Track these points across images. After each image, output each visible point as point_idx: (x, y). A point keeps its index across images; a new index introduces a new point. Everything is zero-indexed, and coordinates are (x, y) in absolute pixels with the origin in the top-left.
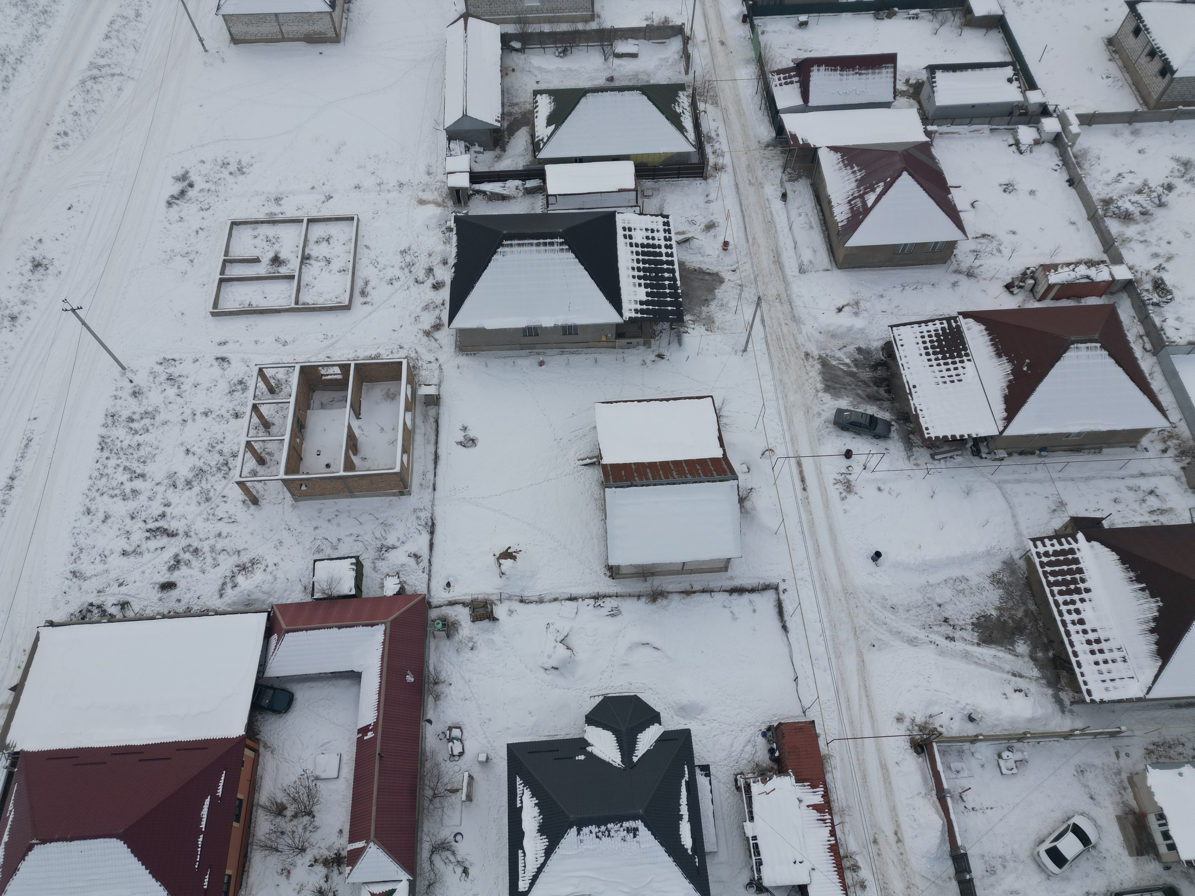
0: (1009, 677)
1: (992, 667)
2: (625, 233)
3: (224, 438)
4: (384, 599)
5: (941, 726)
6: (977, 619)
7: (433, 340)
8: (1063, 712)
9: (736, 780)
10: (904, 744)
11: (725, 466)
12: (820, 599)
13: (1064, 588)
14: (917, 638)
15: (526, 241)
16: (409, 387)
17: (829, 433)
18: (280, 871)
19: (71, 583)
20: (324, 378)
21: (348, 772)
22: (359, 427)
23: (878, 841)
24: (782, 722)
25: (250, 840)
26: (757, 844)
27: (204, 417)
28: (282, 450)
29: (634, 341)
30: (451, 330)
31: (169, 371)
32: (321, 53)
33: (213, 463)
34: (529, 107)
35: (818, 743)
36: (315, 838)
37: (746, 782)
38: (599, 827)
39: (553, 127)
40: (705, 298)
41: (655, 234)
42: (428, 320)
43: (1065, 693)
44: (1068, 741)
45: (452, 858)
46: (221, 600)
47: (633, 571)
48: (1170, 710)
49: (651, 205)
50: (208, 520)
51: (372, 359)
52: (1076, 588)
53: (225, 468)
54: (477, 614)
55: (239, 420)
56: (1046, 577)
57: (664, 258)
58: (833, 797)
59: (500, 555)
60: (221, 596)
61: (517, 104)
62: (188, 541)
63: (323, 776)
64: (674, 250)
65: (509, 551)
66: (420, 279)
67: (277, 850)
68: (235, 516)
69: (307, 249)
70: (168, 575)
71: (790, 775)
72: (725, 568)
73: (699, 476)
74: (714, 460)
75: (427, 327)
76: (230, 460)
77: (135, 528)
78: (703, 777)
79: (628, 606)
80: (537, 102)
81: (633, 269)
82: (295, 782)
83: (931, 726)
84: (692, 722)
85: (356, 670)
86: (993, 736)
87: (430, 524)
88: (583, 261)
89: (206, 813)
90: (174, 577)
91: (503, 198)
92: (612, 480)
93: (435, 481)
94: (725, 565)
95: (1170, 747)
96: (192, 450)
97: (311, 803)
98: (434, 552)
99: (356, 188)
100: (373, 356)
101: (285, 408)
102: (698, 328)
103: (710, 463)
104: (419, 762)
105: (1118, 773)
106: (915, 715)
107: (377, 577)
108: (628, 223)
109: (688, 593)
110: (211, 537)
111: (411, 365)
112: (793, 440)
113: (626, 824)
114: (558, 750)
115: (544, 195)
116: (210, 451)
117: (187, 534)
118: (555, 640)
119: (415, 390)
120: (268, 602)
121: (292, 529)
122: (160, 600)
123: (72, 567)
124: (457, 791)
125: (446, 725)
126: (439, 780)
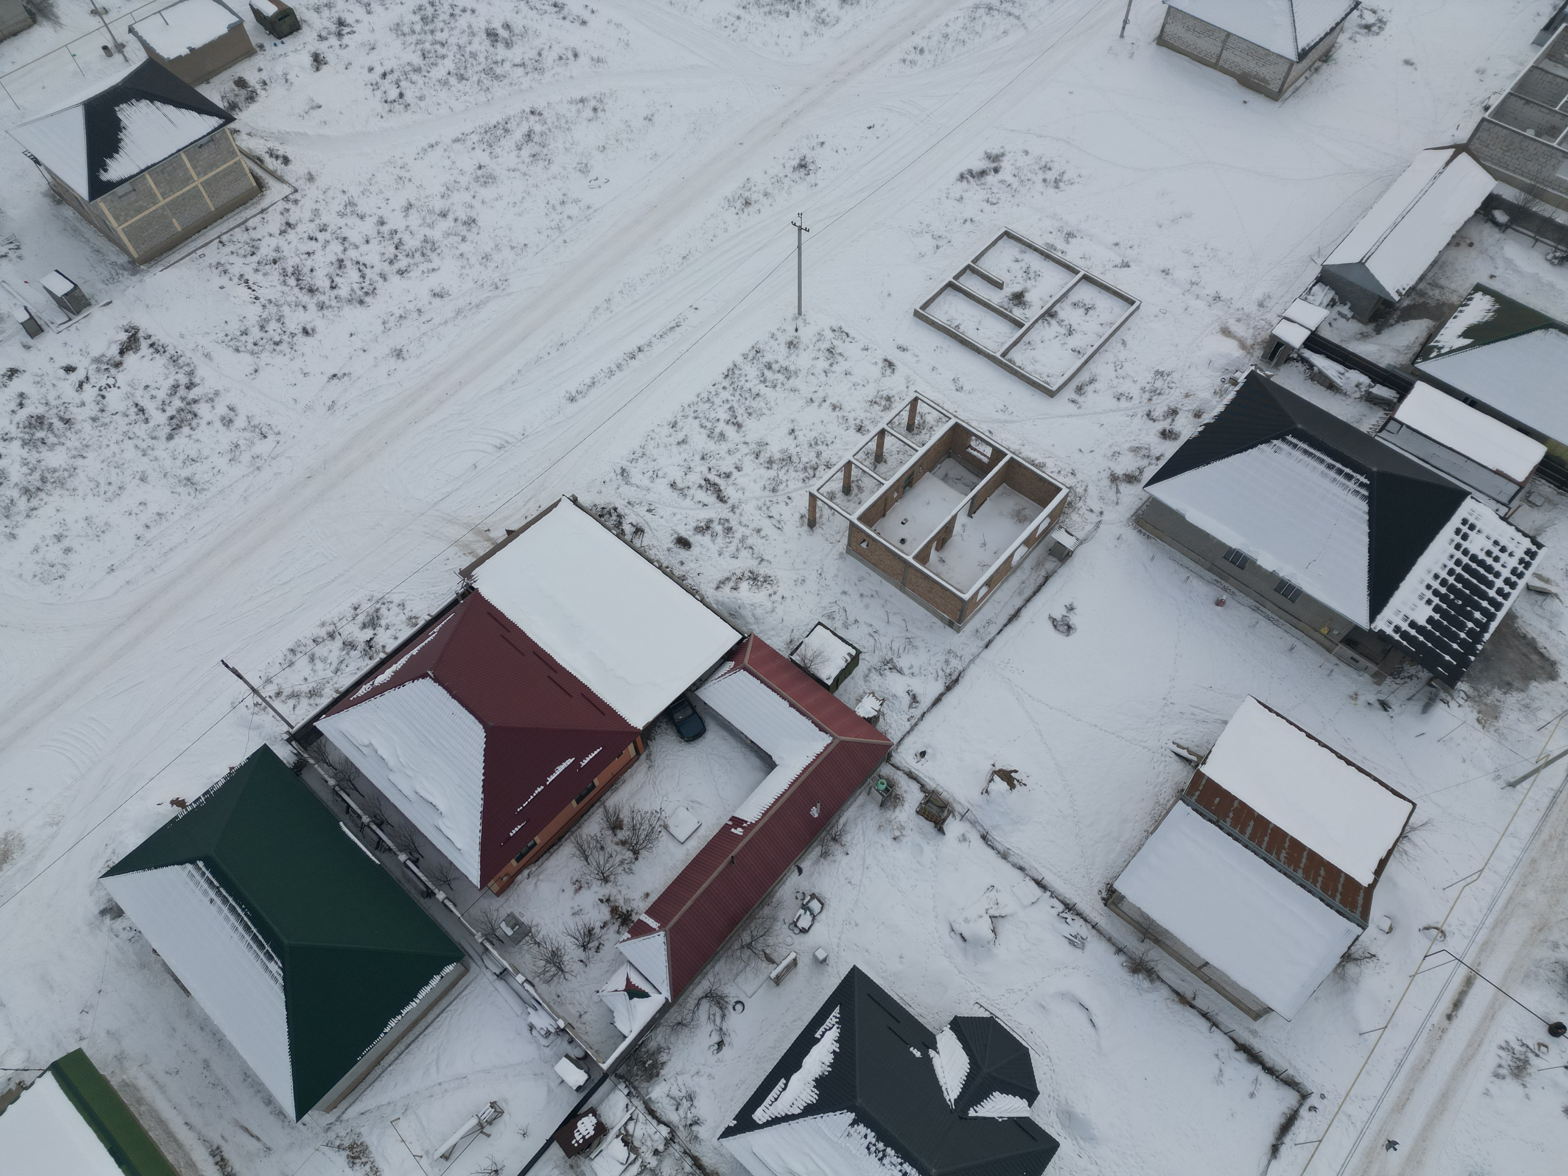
2: (1462, 527)
3: (832, 442)
4: (852, 713)
7: (1114, 489)
11: (1360, 901)
15: (1318, 454)
16: (1048, 520)
17: (1549, 981)
18: (574, 880)
19: (614, 477)
20: (969, 450)
21: (695, 847)
22: (963, 525)
25: (574, 829)
27: (830, 409)
28: (873, 492)
29: (1363, 662)
30: (1144, 493)
31: (835, 342)
32: (1245, 102)
33: (804, 459)
34: (1455, 299)
36: (623, 879)
38: (877, 1141)
39: (1468, 341)
40: (1508, 679)
41: (1504, 557)
42: (1126, 464)
45: (718, 1020)
46: (714, 592)
47: (1137, 917)
49: (1528, 517)
50: (760, 509)
51: (1033, 465)
53: (811, 472)
54: (928, 809)
55: (859, 435)
57: (1492, 593)
59: (1000, 771)
60: (718, 588)
61: (1442, 288)
62: (730, 515)
63: (672, 830)
64: (1515, 593)
65: (1013, 774)
66: (1155, 414)
67: (586, 859)
68: (785, 523)
69: (1059, 305)
70: (690, 533)
72: (1256, 1016)
73: (1315, 882)
74: (1351, 882)
75: (1120, 471)
76: (822, 467)
77: (698, 469)
79: (1097, 947)
80: (1471, 299)
81: (1436, 577)
82: (646, 813)
84: (1069, 1140)
85: (774, 758)
87: (954, 677)
88: (1372, 523)
89: (561, 771)
90: (696, 539)
91: (1331, 386)
92: (1195, 797)
93: (994, 638)
94: (1261, 1012)
96: (796, 433)
97: (645, 845)
98: (935, 709)
99: (1163, 271)
100: (1036, 462)
101: (908, 453)
102: (1468, 710)
103: (1342, 880)
104: (761, 900)
107: (862, 686)
108: (1476, 519)
109: (1183, 1000)
110: (750, 527)
111: (1069, 499)
112: (1486, 947)
113: (906, 1167)
114: (898, 1022)
115: (1386, 414)
116: (811, 445)
117: (733, 509)
118: (987, 910)
119: (1052, 529)
120: (750, 627)
121: (823, 576)
122: (669, 550)
123: (625, 464)
124: (773, 962)
125: (812, 889)
126: (764, 935)
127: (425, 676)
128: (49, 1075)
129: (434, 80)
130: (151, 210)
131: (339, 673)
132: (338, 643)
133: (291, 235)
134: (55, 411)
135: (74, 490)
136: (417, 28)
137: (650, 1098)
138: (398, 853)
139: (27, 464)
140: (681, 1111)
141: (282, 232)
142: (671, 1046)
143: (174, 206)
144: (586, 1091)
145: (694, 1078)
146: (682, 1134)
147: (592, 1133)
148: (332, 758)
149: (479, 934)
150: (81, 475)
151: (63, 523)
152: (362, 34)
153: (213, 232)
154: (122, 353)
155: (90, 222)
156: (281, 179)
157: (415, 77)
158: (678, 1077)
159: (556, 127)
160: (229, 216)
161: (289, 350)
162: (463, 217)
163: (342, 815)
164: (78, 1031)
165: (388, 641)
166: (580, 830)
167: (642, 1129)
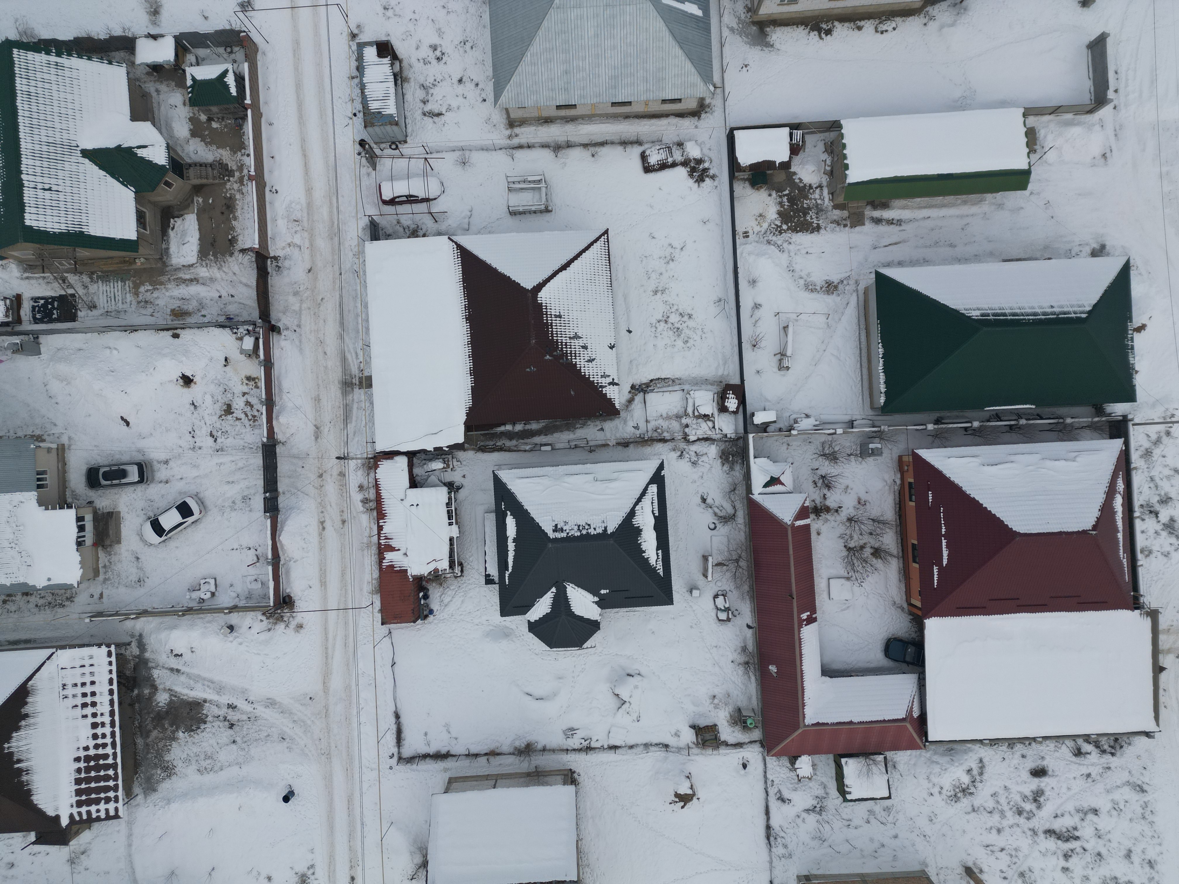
0: (183, 669)
1: (197, 678)
4: (810, 753)
5: (262, 621)
6: (199, 728)
8: (141, 635)
9: (462, 571)
10: (300, 605)
12: (356, 748)
13: (101, 762)
14: (265, 707)
18: (867, 504)
19: (1142, 778)
21: (820, 584)
23: (341, 522)
24: (412, 624)
25: (899, 529)
26: (449, 519)
35: (381, 604)
36: (841, 529)
37: (453, 570)
38: (588, 533)
43: (134, 654)
44: (145, 608)
45: (717, 510)
46: (980, 756)
47: (549, 779)
48: (37, 637)
50: (1016, 850)
52: (88, 762)
54: (712, 733)
56: (116, 774)
58: (374, 558)
59: (692, 799)
60: (981, 761)
62: (1031, 825)
63: (843, 581)
65: (682, 804)
67: (873, 520)
68: (987, 854)
70: (1043, 785)
71: (412, 576)
72: (451, 781)
77: (1093, 842)
78: (492, 574)
79: (556, 740)
82: (868, 576)
83: (271, 621)
84: (498, 623)
85: (828, 678)
86: (214, 613)
87: (772, 839)
89: (944, 552)
90: (1035, 783)
94: (450, 786)
95: (50, 603)
97: (849, 558)
98: (764, 804)
104: (755, 590)
105: (105, 580)
106: (285, 631)
107: (821, 777)
109: (493, 754)
110: (1007, 828)
113: (564, 535)
114: (626, 598)
117: (1034, 832)
118: (631, 704)
120: (931, 752)
121: (922, 837)
122: (1043, 758)
123: (1147, 798)
124: (717, 565)
125: (733, 623)
126: (735, 574)
127: (1095, 527)
128: (1025, 167)
131: (1149, 479)
137: (714, 444)
138: (982, 424)
140: (693, 454)
142: (728, 476)
144: (748, 417)
145: (701, 474)
146: (683, 445)
147: (726, 404)
148: (1088, 432)
149: (886, 430)
158: (710, 466)
163: (1039, 411)
164: (1038, 194)
165: (1145, 526)
166: (895, 531)
167: (703, 429)
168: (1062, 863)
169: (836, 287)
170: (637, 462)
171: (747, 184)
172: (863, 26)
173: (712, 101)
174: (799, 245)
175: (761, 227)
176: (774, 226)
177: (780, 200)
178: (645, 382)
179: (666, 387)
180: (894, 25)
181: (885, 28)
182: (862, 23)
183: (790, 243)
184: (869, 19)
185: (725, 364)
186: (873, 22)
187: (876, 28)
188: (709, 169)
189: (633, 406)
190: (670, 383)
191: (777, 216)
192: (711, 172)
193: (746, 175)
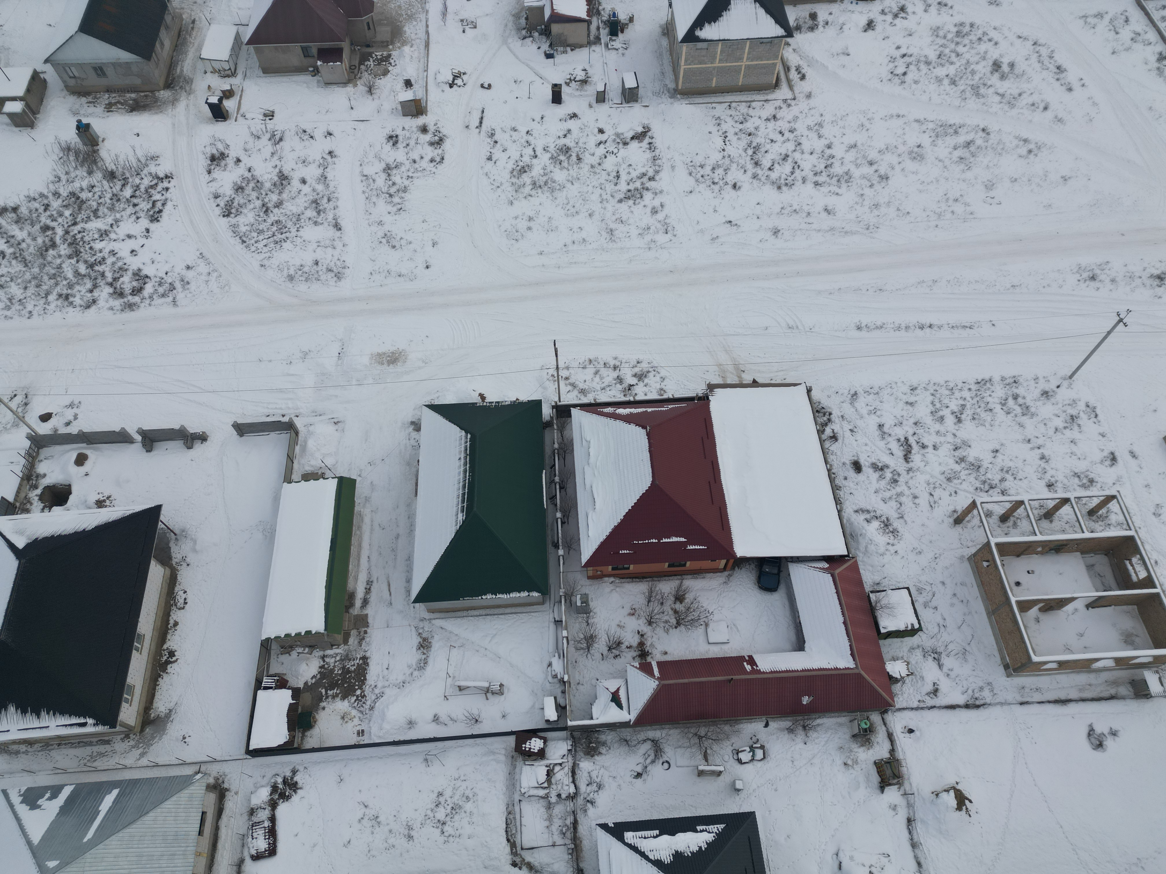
3: (1021, 480)
4: (882, 663)
16: (1150, 659)
18: (634, 607)
19: (846, 394)
20: (1127, 562)
21: (715, 652)
22: (1076, 610)
25: (655, 579)
27: (1038, 457)
28: (1024, 535)
31: (1082, 414)
33: (989, 475)
36: (660, 631)
45: (649, 761)
46: (853, 512)
50: (928, 484)
53: (987, 487)
54: (885, 767)
55: (1046, 489)
59: (959, 791)
60: (856, 511)
62: (903, 473)
63: (709, 630)
65: (967, 802)
67: (649, 601)
68: (938, 507)
70: (867, 464)
76: (997, 490)
77: (906, 428)
82: (702, 607)
85: (806, 645)
87: (978, 703)
89: (674, 541)
90: (867, 470)
93: (1032, 703)
96: (998, 454)
97: (687, 624)
98: (944, 711)
101: (1075, 529)
104: (729, 719)
107: (904, 652)
110: (911, 491)
116: (1002, 470)
117: (909, 470)
118: (872, 865)
119: (1148, 667)
120: (857, 552)
121: (937, 560)
122: (844, 464)
123: (860, 391)
124: (706, 760)
125: (766, 742)
126: (714, 740)
127: (644, 427)
128: (336, 480)
129: (934, 75)
130: (707, 66)
131: (603, 391)
132: (615, 374)
133: (771, 125)
134: (578, 149)
135: (556, 198)
136: (949, 36)
137: (579, 764)
138: (558, 510)
139: (544, 169)
140: (589, 788)
141: (768, 120)
142: (612, 748)
143: (721, 71)
144: (550, 726)
145: (610, 778)
146: (580, 801)
147: (536, 751)
148: (566, 433)
149: (563, 590)
150: (564, 193)
151: (537, 213)
152: (910, 23)
153: (729, 98)
154: (632, 138)
155: (671, 54)
156: (791, 87)
157: (922, 66)
158: (602, 769)
159: (993, 148)
160: (746, 93)
161: (717, 191)
162: (882, 172)
163: (548, 467)
164: (361, 470)
165: (641, 393)
166: (658, 582)
167: (562, 776)
168: (930, 449)
169: (424, 640)
170: (600, 857)
171: (308, 733)
172: (175, 621)
173: (212, 776)
174: (378, 678)
175: (355, 717)
176: (356, 703)
177: (330, 697)
178: (509, 848)
179: (515, 822)
180: (181, 593)
181: (182, 601)
182: (172, 622)
183: (376, 686)
184: (170, 616)
185: (493, 753)
186: (174, 611)
187: (180, 609)
188: (284, 777)
189: (536, 864)
190: (511, 816)
191: (346, 701)
192: (288, 774)
193: (298, 735)
